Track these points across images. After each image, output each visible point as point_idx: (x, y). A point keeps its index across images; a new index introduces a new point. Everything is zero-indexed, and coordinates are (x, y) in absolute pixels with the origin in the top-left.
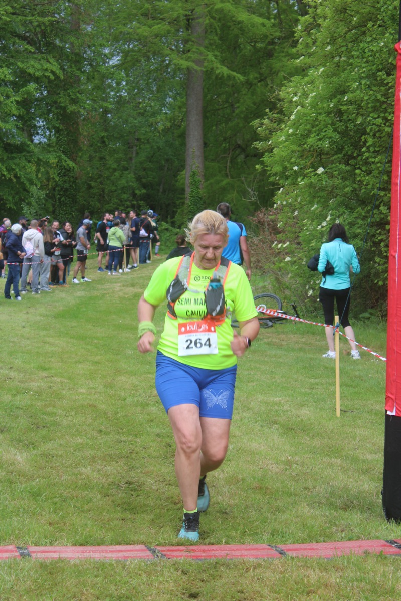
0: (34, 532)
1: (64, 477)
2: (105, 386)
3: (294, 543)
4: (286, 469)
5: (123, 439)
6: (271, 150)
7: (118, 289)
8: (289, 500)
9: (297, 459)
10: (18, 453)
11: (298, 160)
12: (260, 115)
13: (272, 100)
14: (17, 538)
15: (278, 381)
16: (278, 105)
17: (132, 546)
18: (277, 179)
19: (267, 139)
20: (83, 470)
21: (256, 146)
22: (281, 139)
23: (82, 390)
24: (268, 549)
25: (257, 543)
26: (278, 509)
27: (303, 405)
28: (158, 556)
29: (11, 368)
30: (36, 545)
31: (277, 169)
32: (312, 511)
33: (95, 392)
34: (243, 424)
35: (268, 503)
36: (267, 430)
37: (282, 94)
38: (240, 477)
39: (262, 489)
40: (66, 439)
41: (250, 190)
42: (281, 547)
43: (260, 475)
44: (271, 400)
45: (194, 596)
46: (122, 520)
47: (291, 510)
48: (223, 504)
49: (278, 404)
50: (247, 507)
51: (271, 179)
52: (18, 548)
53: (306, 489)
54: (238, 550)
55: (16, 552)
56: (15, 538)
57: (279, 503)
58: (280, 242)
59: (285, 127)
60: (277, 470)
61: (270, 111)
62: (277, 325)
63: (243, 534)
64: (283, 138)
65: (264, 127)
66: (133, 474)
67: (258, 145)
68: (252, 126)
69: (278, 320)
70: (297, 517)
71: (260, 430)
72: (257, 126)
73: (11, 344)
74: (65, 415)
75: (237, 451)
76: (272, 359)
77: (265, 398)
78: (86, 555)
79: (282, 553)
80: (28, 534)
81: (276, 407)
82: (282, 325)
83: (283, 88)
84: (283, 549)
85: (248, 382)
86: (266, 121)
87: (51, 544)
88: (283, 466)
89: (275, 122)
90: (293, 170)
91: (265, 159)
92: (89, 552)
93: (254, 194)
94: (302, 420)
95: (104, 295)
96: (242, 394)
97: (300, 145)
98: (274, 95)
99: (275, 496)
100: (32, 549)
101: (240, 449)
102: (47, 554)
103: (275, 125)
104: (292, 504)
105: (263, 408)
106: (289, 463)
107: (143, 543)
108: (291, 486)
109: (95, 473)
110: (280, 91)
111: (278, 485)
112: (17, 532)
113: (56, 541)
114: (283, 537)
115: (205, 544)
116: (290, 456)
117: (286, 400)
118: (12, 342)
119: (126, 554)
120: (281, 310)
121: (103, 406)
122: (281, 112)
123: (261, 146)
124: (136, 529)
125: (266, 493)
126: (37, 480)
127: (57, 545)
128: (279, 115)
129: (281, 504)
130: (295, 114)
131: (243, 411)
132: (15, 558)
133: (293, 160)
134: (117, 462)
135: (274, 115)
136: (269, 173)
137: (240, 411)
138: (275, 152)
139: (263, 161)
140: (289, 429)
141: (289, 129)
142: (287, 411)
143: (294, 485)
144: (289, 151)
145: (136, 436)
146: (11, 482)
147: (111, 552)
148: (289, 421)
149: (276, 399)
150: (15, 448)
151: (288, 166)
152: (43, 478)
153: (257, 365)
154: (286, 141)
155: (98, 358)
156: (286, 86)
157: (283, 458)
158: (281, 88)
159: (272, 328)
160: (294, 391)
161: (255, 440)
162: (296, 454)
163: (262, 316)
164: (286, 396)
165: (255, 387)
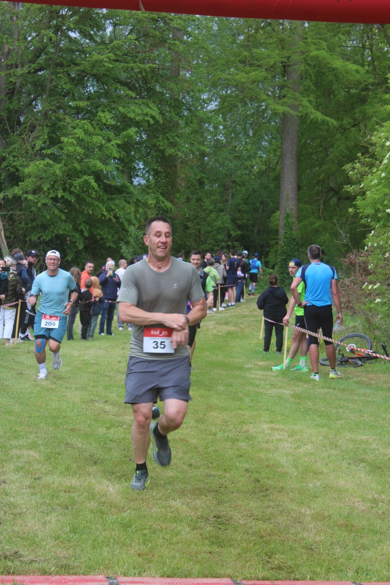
0: (124, 562)
1: (154, 509)
2: (196, 421)
3: (378, 581)
4: (373, 507)
5: (213, 473)
6: (363, 193)
7: (211, 326)
8: (375, 538)
9: (383, 497)
10: (110, 485)
12: (352, 159)
13: (364, 144)
14: (107, 568)
15: (366, 420)
16: (370, 150)
17: (219, 579)
18: (369, 221)
19: (360, 182)
20: (173, 503)
21: (347, 190)
22: (373, 183)
25: (341, 580)
26: (364, 547)
29: (106, 402)
30: (125, 575)
31: (370, 211)
33: (187, 427)
34: (330, 461)
35: (354, 540)
36: (353, 467)
37: (374, 139)
38: (326, 513)
39: (348, 527)
40: (157, 472)
41: (342, 232)
43: (346, 512)
46: (210, 553)
47: (376, 548)
48: (309, 540)
49: (366, 442)
50: (332, 544)
51: (363, 221)
52: (107, 578)
55: (106, 581)
56: (105, 568)
57: (365, 541)
58: (370, 283)
59: (377, 171)
60: (363, 507)
61: (362, 156)
62: (368, 365)
63: (329, 570)
64: (376, 181)
65: (356, 171)
66: (221, 508)
67: (350, 189)
68: (345, 170)
69: (367, 360)
70: (382, 555)
71: (347, 468)
72: (349, 170)
73: (107, 379)
75: (324, 488)
76: (361, 398)
77: (353, 436)
80: (118, 564)
81: (364, 446)
82: (372, 365)
83: (375, 133)
85: (337, 420)
86: (358, 165)
87: (140, 575)
88: (369, 504)
89: (367, 166)
90: (385, 212)
91: (357, 202)
92: (176, 584)
93: (346, 236)
96: (330, 431)
98: (366, 139)
99: (361, 533)
100: (122, 579)
101: (327, 486)
102: (136, 584)
103: (367, 169)
104: (377, 542)
105: (351, 447)
106: (375, 501)
107: (229, 576)
108: (377, 524)
109: (184, 506)
110: (372, 136)
111: (364, 523)
112: (107, 562)
113: (144, 572)
114: (367, 575)
115: (290, 580)
116: (376, 494)
117: (374, 439)
118: (108, 376)
120: (371, 350)
121: (194, 441)
122: (373, 156)
123: (353, 189)
124: (222, 562)
125: (351, 530)
126: (128, 511)
127: (145, 576)
128: (370, 159)
129: (367, 542)
130: (387, 159)
131: (331, 449)
133: (386, 202)
134: (206, 496)
135: (367, 159)
136: (361, 215)
137: (328, 449)
138: (368, 195)
139: (356, 204)
140: (375, 468)
141: (382, 172)
142: (374, 449)
143: (381, 523)
144: (382, 195)
145: (225, 471)
146: (103, 513)
147: (197, 584)
148: (376, 459)
149: (364, 437)
150: (108, 480)
151: (381, 208)
152: (134, 509)
153: (346, 404)
154: (378, 185)
156: (378, 131)
157: (370, 497)
158: (373, 133)
159: (362, 367)
160: (382, 430)
161: (342, 478)
162: (383, 492)
163: (352, 355)
164: (373, 435)
165: (343, 426)
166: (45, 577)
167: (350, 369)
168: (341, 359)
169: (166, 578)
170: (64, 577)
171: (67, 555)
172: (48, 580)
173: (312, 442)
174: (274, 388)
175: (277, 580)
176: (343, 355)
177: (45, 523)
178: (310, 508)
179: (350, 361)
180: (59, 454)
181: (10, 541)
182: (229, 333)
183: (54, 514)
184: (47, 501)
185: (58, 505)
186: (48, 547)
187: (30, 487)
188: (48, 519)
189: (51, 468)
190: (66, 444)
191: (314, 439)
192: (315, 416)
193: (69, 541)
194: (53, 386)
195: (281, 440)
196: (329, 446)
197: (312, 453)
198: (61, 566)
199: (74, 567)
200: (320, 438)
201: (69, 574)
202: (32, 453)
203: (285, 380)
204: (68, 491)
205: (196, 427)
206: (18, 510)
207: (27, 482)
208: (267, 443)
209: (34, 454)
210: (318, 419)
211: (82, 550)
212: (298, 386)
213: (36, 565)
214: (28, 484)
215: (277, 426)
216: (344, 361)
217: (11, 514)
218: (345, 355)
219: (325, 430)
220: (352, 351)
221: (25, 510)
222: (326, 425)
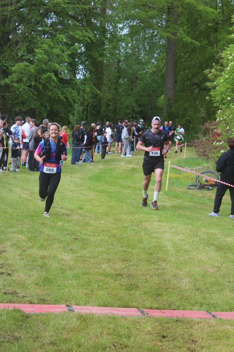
0: (76, 298)
1: (92, 270)
2: (116, 220)
3: (221, 311)
4: (218, 271)
5: (125, 249)
6: (214, 88)
7: (123, 165)
8: (219, 288)
9: (224, 265)
10: (66, 255)
11: (231, 94)
13: (217, 58)
14: (67, 301)
15: (214, 221)
16: (221, 61)
17: (130, 308)
18: (218, 104)
19: (214, 81)
20: (103, 266)
22: (221, 81)
23: (102, 222)
24: (206, 314)
25: (200, 311)
27: (229, 236)
28: (144, 315)
29: (62, 208)
30: (77, 305)
31: (218, 98)
32: (232, 294)
33: (110, 223)
34: (194, 244)
35: (207, 289)
36: (207, 248)
37: (223, 55)
38: (191, 274)
40: (93, 248)
41: (202, 110)
42: (214, 313)
43: (203, 273)
44: (210, 232)
45: (164, 337)
49: (215, 234)
51: (215, 105)
52: (67, 306)
53: (229, 282)
54: (189, 313)
55: (66, 308)
57: (213, 289)
58: (218, 141)
59: (224, 74)
60: (213, 271)
61: (216, 65)
64: (222, 80)
65: (212, 74)
67: (208, 84)
68: (205, 73)
69: (215, 186)
71: (203, 248)
72: (208, 73)
73: (62, 194)
74: (93, 235)
77: (207, 231)
78: (104, 312)
79: (214, 316)
80: (73, 299)
81: (213, 236)
83: (224, 51)
84: (215, 314)
85: (197, 221)
86: (213, 70)
87: (85, 305)
88: (216, 269)
89: (218, 71)
90: (227, 99)
91: (211, 93)
92: (106, 310)
93: (204, 112)
94: (228, 244)
95: (115, 168)
96: (193, 227)
97: (232, 85)
98: (218, 55)
100: (74, 307)
102: (83, 310)
103: (218, 73)
104: (221, 290)
105: (206, 236)
106: (218, 267)
107: (137, 307)
108: (220, 280)
110: (222, 53)
111: (213, 279)
113: (88, 303)
114: (215, 308)
115: (171, 309)
116: (220, 263)
117: (219, 232)
118: (63, 193)
119: (127, 313)
122: (222, 65)
123: (210, 85)
127: (89, 306)
128: (220, 67)
130: (230, 67)
131: (194, 237)
132: (65, 311)
133: (228, 93)
135: (218, 67)
136: (213, 101)
137: (192, 237)
138: (217, 89)
139: (210, 94)
140: (219, 248)
141: (226, 75)
142: (219, 238)
143: (222, 280)
144: (225, 88)
145: (133, 249)
147: (118, 311)
148: (220, 244)
149: (213, 231)
151: (225, 97)
153: (203, 212)
154: (224, 82)
155: (112, 204)
156: (225, 50)
157: (217, 265)
158: (222, 51)
159: (212, 191)
160: (224, 227)
161: (200, 254)
162: (224, 263)
163: (206, 183)
164: (218, 230)
165: (201, 224)
166: (31, 305)
167: (205, 192)
168: (200, 185)
169: (100, 307)
170: (42, 305)
171: (43, 294)
172: (33, 306)
173: (183, 233)
174: (161, 202)
175: (163, 309)
176: (201, 183)
177: (30, 276)
178: (181, 270)
179: (205, 187)
180: (36, 237)
181: (10, 285)
182: (133, 169)
183: (35, 271)
184: (31, 264)
185: (37, 266)
186: (32, 289)
187: (20, 255)
188: (31, 273)
189: (31, 245)
190: (40, 232)
191: (184, 232)
192: (184, 219)
193: (43, 286)
194: (30, 198)
195: (165, 232)
196: (193, 236)
197: (183, 240)
198: (41, 299)
199: (48, 300)
200: (187, 231)
201: (45, 304)
202: (20, 236)
203: (167, 197)
204: (43, 258)
205: (115, 224)
206: (14, 268)
207: (19, 252)
208: (156, 233)
209: (21, 237)
210: (186, 220)
211: (52, 291)
212: (174, 201)
213: (26, 299)
214: (19, 253)
215: (162, 224)
216: (201, 187)
217: (10, 270)
218: (202, 183)
219: (190, 227)
220: (206, 181)
221: (18, 268)
222: (191, 224)
